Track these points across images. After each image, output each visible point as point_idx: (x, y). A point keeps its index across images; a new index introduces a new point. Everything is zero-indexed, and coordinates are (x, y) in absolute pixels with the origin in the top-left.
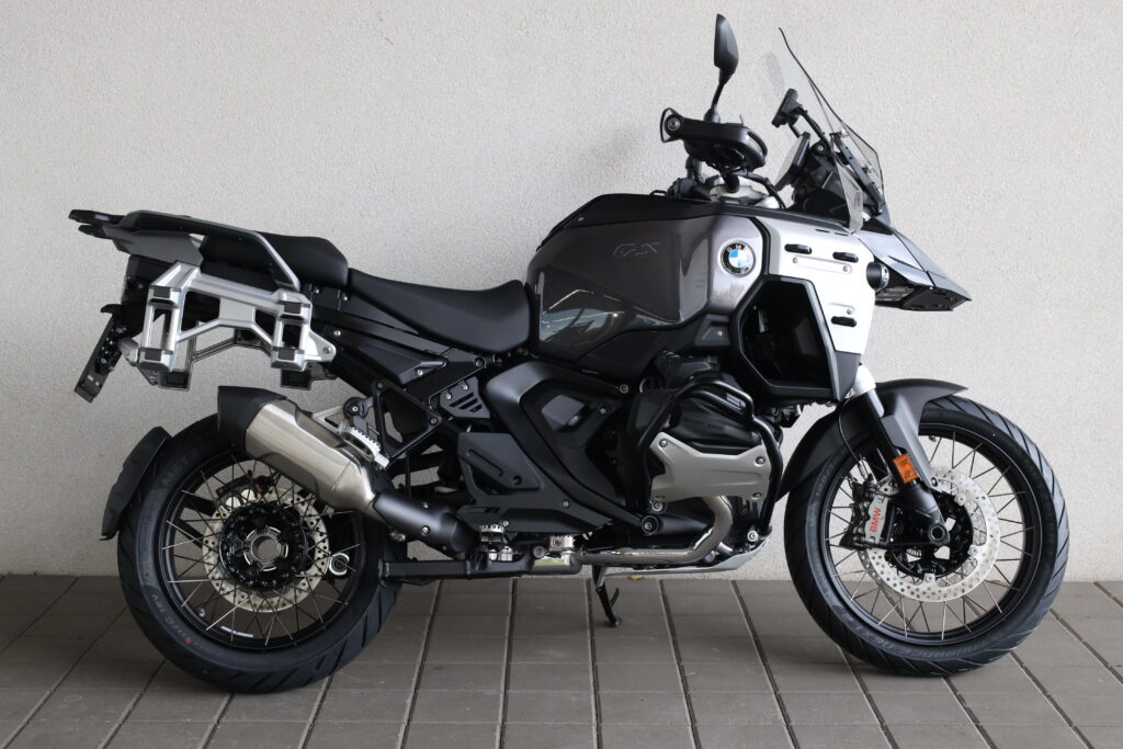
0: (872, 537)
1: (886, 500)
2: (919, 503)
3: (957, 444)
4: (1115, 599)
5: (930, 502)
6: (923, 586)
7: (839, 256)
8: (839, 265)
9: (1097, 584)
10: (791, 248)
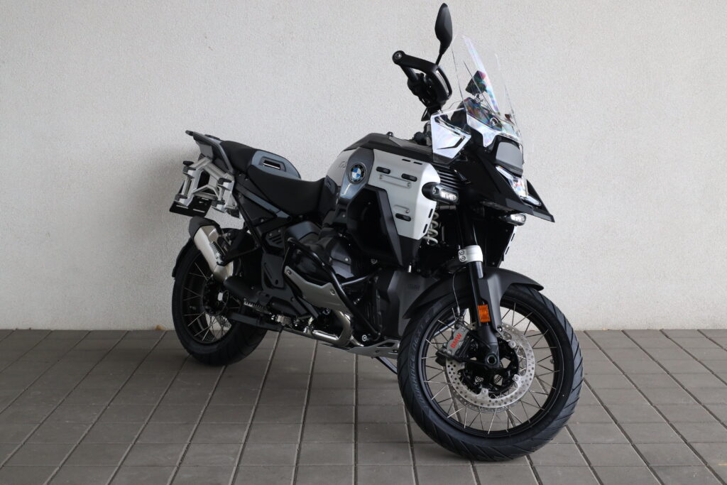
0: (451, 351)
1: (467, 331)
2: (486, 338)
3: (515, 312)
4: (593, 340)
5: (493, 340)
6: (479, 396)
7: (405, 177)
8: (405, 183)
9: (585, 332)
10: (380, 169)
